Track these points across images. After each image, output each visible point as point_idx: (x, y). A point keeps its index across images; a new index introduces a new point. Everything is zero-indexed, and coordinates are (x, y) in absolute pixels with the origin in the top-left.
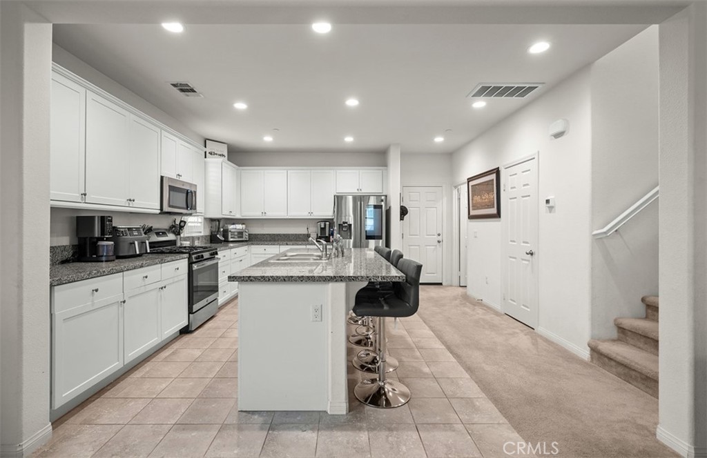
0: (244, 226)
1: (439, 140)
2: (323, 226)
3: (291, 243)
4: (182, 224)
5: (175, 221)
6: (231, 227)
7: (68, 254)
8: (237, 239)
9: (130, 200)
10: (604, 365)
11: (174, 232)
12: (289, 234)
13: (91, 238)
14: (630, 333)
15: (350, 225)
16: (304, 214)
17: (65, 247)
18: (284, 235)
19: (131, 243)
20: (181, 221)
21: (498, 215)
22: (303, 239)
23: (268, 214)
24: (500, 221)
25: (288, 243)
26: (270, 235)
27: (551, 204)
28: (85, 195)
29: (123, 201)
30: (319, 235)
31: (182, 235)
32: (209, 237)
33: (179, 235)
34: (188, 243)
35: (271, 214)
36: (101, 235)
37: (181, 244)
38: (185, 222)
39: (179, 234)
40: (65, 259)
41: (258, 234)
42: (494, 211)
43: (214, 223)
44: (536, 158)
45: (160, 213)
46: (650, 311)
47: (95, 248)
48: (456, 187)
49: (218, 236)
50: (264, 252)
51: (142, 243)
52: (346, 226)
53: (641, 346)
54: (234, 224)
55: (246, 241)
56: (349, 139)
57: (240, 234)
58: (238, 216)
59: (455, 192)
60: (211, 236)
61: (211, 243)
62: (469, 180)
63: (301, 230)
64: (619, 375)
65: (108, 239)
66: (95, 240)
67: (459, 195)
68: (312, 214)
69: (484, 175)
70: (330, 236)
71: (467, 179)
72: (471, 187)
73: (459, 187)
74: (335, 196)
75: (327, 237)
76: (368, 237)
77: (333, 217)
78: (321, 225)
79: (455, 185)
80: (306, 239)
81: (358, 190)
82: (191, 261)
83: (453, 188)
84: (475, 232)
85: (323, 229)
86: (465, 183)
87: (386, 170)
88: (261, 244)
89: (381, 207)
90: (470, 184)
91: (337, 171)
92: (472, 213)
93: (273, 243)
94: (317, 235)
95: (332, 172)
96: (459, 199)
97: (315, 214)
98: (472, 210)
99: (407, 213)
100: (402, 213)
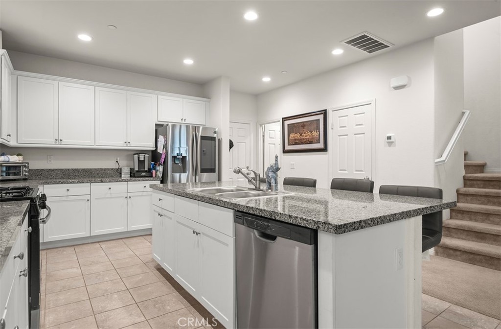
0: (21, 158)
1: (266, 79)
2: (142, 158)
8: (10, 178)
10: (449, 256)
14: (453, 230)
15: (184, 158)
16: (117, 143)
18: (84, 170)
21: (325, 149)
22: (115, 175)
23: (65, 141)
24: (326, 154)
25: (104, 180)
27: (392, 140)
30: (136, 169)
35: (69, 142)
41: (43, 170)
42: (321, 145)
44: (373, 103)
46: (454, 214)
48: (261, 125)
50: (66, 193)
52: (179, 158)
53: (464, 237)
54: (3, 155)
55: (25, 180)
56: (188, 62)
57: (14, 169)
58: (13, 143)
59: (260, 130)
62: (284, 119)
64: (464, 261)
67: (264, 133)
68: (129, 145)
69: (307, 115)
70: (150, 170)
71: (283, 118)
72: (288, 125)
73: (263, 126)
74: (156, 125)
75: (146, 171)
76: (203, 171)
77: (155, 148)
78: (139, 158)
79: (261, 124)
80: (119, 175)
81: (182, 119)
82: (32, 213)
83: (259, 126)
84: (291, 164)
85: (141, 163)
86: (279, 121)
87: (209, 102)
88: (62, 183)
89: (213, 139)
90: (287, 123)
91: (159, 96)
92: (288, 148)
93: (80, 180)
94: (132, 170)
95: (154, 96)
96: (264, 136)
97: (132, 144)
98: (289, 145)
99: (233, 146)
100: (230, 146)
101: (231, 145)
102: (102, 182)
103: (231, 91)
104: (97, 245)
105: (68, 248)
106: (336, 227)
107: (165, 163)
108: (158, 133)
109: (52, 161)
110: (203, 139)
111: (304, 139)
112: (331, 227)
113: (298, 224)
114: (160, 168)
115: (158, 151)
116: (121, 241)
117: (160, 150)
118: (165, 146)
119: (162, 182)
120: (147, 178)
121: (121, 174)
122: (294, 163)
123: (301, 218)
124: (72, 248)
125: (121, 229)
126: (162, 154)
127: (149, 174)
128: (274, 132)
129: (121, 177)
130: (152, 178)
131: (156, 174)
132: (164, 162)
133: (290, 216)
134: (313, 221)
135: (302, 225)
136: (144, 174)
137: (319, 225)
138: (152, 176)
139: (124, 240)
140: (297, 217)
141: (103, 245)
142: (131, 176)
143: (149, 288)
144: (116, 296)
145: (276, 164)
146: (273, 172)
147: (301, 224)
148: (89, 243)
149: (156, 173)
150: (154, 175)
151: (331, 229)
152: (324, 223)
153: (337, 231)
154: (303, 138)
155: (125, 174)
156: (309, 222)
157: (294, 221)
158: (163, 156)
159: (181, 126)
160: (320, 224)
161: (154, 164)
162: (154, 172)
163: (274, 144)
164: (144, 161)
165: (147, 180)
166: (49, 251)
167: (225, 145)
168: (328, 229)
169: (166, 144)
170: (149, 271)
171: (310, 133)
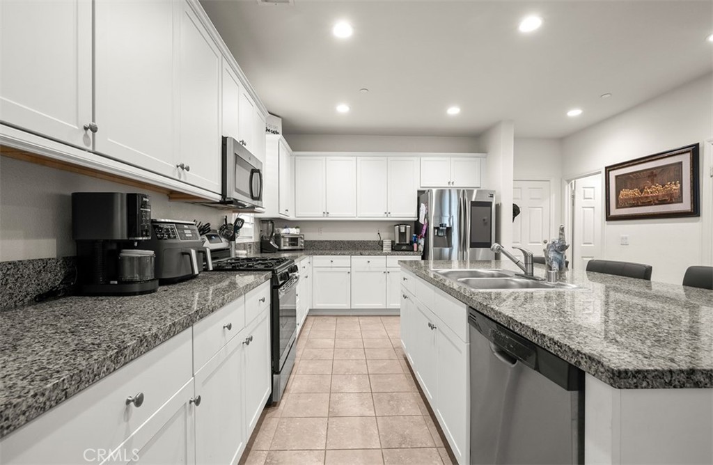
0: (298, 230)
1: (574, 113)
2: (403, 230)
3: (367, 252)
4: (239, 224)
5: (226, 220)
6: (283, 231)
7: (53, 278)
8: (290, 248)
9: (182, 167)
11: (226, 236)
12: (354, 241)
13: (107, 242)
15: (449, 229)
16: (378, 214)
17: (45, 262)
18: (348, 242)
19: (183, 254)
20: (238, 220)
21: (694, 213)
22: (373, 248)
23: (331, 214)
24: (698, 220)
25: (363, 252)
26: (330, 241)
28: (94, 130)
29: (169, 168)
30: (397, 242)
31: (238, 241)
32: (259, 244)
33: (234, 240)
34: (245, 252)
35: (335, 214)
36: (129, 235)
37: (236, 254)
38: (243, 221)
39: (233, 238)
40: (45, 289)
41: (315, 241)
42: (684, 206)
43: (265, 225)
45: (221, 203)
47: (114, 265)
48: (569, 181)
49: (271, 243)
50: (330, 265)
51: (200, 253)
52: (442, 230)
54: (286, 227)
55: (301, 250)
56: (454, 111)
57: (294, 240)
58: (292, 217)
59: (568, 188)
60: (261, 243)
61: (261, 252)
62: (608, 169)
63: (370, 236)
65: (142, 246)
66: (114, 247)
67: (574, 192)
68: (389, 215)
69: (653, 158)
70: (411, 243)
71: (606, 168)
72: (617, 177)
73: (573, 181)
74: (419, 191)
75: (408, 244)
76: (473, 245)
77: (417, 219)
78: (399, 230)
79: (569, 179)
80: (380, 247)
81: (449, 183)
82: (274, 284)
83: (566, 182)
84: (622, 238)
85: (402, 235)
86: (600, 173)
87: (486, 157)
88: (327, 254)
89: (490, 204)
90: (613, 174)
91: (422, 158)
92: (614, 212)
93: (342, 252)
94: (393, 242)
95: (416, 160)
96: (573, 197)
97: (393, 214)
98: (617, 208)
99: (519, 212)
100: (514, 212)
101: (516, 211)
102: (361, 255)
103: (516, 139)
104: (356, 319)
105: (332, 318)
106: (613, 374)
107: (426, 236)
108: (420, 201)
109: (323, 233)
110: (474, 206)
111: (647, 197)
112: (602, 370)
113: (546, 347)
114: (422, 241)
115: (420, 221)
116: (379, 318)
117: (422, 221)
118: (426, 216)
119: (423, 258)
120: (406, 252)
121: (382, 246)
122: (627, 235)
123: (550, 339)
124: (335, 318)
125: (380, 305)
126: (423, 225)
127: (410, 248)
128: (592, 190)
129: (382, 250)
130: (412, 253)
131: (418, 249)
132: (425, 234)
133: (534, 332)
134: (571, 349)
135: (552, 351)
136: (404, 248)
137: (580, 360)
138: (413, 250)
139: (382, 318)
140: (544, 336)
141: (362, 320)
142: (392, 250)
143: (390, 379)
144: (355, 378)
145: (562, 239)
146: (556, 251)
147: (549, 350)
148: (349, 316)
149: (418, 246)
150: (415, 249)
151: (602, 373)
152: (590, 358)
153: (615, 381)
154: (646, 195)
155: (387, 248)
156: (564, 349)
157: (540, 341)
158: (425, 228)
159: (450, 191)
160: (582, 358)
161: (416, 237)
162: (415, 245)
163: (593, 207)
164: (405, 233)
165: (406, 255)
166: (317, 318)
167: (507, 212)
168: (596, 371)
169: (428, 213)
170: (395, 358)
171: (660, 187)
